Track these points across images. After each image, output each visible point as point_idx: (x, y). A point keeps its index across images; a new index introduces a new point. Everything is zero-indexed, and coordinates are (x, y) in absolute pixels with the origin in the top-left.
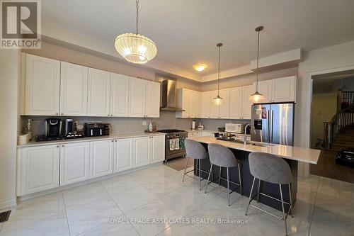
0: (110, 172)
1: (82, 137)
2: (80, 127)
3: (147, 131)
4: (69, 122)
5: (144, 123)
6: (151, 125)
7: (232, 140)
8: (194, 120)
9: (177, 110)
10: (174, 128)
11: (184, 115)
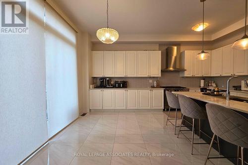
0: (124, 108)
1: (113, 88)
2: (112, 83)
3: (153, 87)
4: (108, 80)
5: (151, 81)
6: (155, 82)
7: (219, 96)
8: (204, 78)
9: (180, 70)
10: (179, 85)
11: (186, 74)
